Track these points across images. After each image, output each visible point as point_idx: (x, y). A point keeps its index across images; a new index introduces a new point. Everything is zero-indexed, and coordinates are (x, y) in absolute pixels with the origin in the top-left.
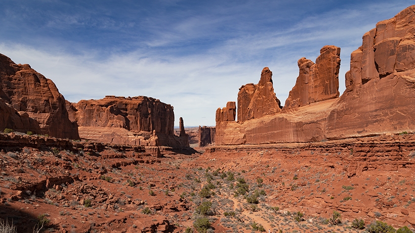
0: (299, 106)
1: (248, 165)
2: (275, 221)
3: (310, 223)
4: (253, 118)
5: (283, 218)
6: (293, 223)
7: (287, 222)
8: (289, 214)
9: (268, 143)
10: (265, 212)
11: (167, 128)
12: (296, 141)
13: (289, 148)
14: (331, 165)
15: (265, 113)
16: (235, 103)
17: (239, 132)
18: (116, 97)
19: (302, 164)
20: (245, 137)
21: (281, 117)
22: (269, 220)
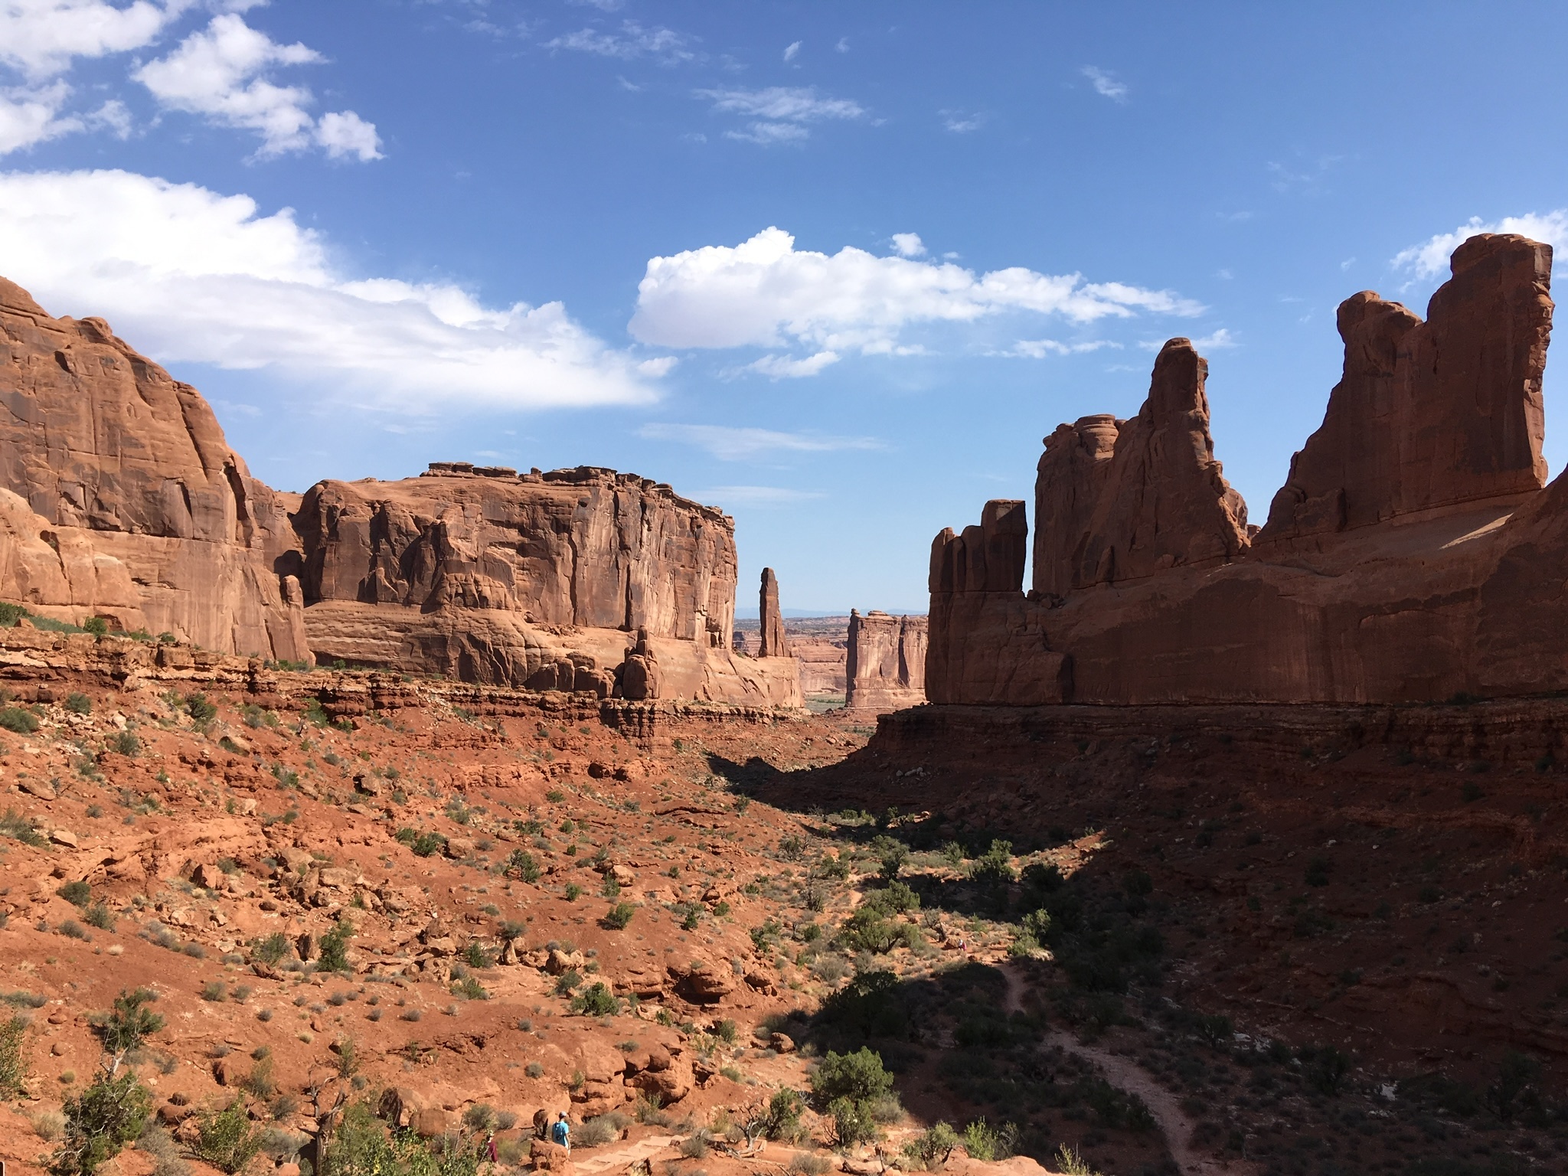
0: (1342, 526)
1: (1080, 802)
2: (1210, 1087)
3: (1381, 1102)
4: (1110, 579)
5: (1246, 1075)
6: (1295, 1102)
7: (1270, 1095)
8: (1277, 1054)
9: (1177, 704)
10: (1160, 1037)
11: (700, 621)
12: (1321, 696)
13: (1290, 731)
14: (1503, 818)
15: (1168, 557)
16: (1021, 505)
17: (1038, 646)
18: (477, 471)
19: (1355, 812)
20: (1069, 666)
21: (1248, 577)
22: (1177, 1080)
